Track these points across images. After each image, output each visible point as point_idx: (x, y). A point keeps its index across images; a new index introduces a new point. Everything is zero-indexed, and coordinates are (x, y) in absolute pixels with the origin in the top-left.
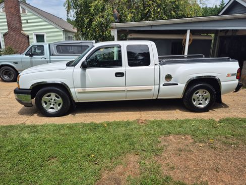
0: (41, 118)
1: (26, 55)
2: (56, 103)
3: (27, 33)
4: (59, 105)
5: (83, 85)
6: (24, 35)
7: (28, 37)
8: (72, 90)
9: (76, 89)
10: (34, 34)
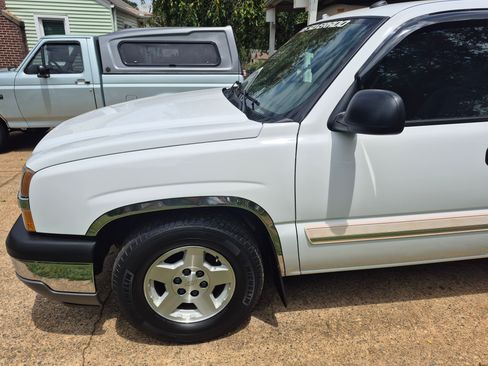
0: (141, 346)
1: (26, 71)
2: (204, 285)
3: (18, 15)
4: (217, 291)
5: (339, 206)
6: (11, 20)
7: (22, 26)
8: (285, 232)
9: (301, 227)
10: (36, 17)
